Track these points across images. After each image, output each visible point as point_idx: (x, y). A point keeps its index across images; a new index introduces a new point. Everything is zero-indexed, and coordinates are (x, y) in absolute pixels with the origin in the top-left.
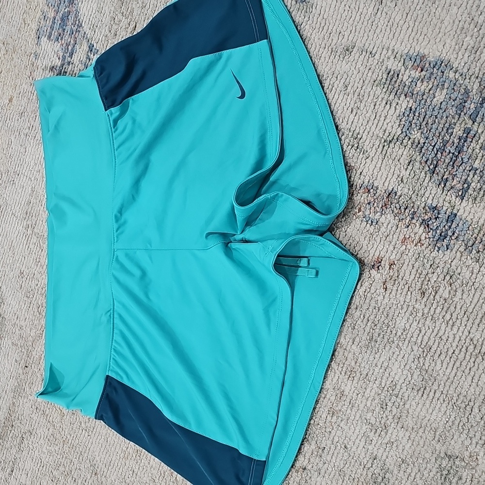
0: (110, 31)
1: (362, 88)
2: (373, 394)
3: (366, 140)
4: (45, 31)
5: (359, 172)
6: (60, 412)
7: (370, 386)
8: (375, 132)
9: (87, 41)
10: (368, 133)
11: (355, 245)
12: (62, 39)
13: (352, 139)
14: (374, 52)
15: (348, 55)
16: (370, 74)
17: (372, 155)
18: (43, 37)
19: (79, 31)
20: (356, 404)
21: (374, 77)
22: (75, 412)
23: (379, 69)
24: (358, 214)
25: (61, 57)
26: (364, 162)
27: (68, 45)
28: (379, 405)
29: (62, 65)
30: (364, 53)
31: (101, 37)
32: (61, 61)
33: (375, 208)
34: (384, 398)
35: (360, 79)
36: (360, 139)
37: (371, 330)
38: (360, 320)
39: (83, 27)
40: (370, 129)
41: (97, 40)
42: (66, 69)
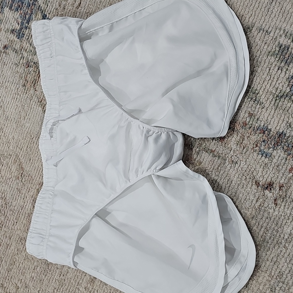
0: (60, 6)
1: (259, 56)
2: (264, 281)
3: (262, 95)
4: (7, 3)
5: (256, 117)
6: (15, 286)
7: (262, 274)
8: (269, 89)
9: (41, 12)
10: (264, 90)
11: (253, 171)
12: (21, 9)
13: (251, 93)
14: (269, 31)
15: (249, 32)
16: (266, 47)
17: (267, 106)
18: (6, 7)
19: (35, 5)
20: (251, 288)
21: (269, 49)
22: (27, 286)
23: (273, 44)
24: (255, 149)
25: (20, 23)
26: (260, 110)
27: (26, 14)
28: (269, 288)
29: (21, 29)
30: (261, 31)
31: (53, 9)
32: (20, 25)
33: (268, 144)
34: (273, 283)
35: (258, 50)
36: (258, 94)
37: (264, 234)
38: (256, 226)
39: (38, 2)
40: (265, 87)
41: (49, 12)
42: (24, 32)
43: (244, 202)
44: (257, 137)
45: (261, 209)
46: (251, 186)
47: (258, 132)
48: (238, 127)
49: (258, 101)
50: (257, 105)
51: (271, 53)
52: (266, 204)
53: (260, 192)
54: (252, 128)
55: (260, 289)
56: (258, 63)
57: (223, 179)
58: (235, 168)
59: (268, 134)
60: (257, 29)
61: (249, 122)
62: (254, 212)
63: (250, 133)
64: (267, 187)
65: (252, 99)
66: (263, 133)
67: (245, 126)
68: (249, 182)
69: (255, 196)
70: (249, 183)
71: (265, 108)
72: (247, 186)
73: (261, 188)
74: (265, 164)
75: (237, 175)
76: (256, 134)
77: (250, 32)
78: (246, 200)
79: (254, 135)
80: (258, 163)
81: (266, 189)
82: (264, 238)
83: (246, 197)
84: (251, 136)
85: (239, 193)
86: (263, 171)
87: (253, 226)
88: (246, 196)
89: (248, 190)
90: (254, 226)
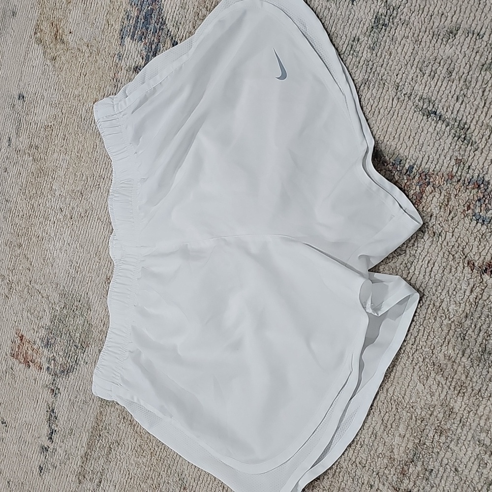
43: (452, 293)
44: (469, 194)
45: (478, 302)
46: (462, 269)
47: (470, 187)
48: (440, 182)
49: (469, 140)
50: (467, 146)
51: (485, 66)
52: (485, 295)
53: (476, 277)
54: (461, 181)
55: (481, 425)
56: (467, 83)
57: (420, 261)
58: (438, 244)
59: (485, 189)
60: (464, 32)
61: (457, 172)
62: (468, 308)
63: (459, 189)
64: (486, 269)
65: (459, 137)
66: (478, 188)
67: (451, 180)
68: (458, 263)
69: (469, 284)
70: (459, 265)
71: (479, 150)
72: (456, 270)
73: (477, 271)
74: (482, 234)
75: (441, 254)
76: (467, 190)
77: (454, 38)
78: (456, 290)
79: (464, 191)
80: (472, 233)
81: (485, 272)
82: (484, 347)
83: (455, 286)
84: (460, 194)
85: (445, 281)
86: (480, 245)
87: (467, 329)
88: (456, 284)
89: (459, 275)
90: (469, 329)
